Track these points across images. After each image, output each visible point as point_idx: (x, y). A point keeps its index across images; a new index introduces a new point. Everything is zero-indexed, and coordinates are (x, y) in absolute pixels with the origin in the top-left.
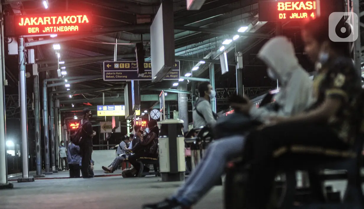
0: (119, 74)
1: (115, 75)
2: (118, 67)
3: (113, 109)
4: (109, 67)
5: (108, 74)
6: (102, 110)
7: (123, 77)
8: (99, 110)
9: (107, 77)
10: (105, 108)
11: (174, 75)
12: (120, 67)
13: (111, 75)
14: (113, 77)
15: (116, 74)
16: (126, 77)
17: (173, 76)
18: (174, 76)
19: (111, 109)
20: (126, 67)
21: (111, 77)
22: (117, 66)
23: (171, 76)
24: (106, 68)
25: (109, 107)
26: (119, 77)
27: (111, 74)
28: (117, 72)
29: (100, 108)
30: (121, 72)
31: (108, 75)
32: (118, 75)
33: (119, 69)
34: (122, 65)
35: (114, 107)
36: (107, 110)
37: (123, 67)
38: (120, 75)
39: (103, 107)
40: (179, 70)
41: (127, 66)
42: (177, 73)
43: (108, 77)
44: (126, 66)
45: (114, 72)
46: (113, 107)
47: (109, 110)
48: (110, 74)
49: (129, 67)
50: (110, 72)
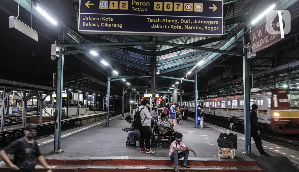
0: (107, 19)
1: (99, 23)
2: (107, 8)
4: (89, 7)
5: (87, 19)
7: (115, 26)
9: (84, 24)
11: (212, 25)
12: (110, 8)
13: (92, 22)
14: (95, 25)
15: (101, 19)
16: (121, 26)
17: (209, 28)
18: (212, 29)
20: (121, 8)
21: (93, 25)
22: (104, 5)
23: (206, 28)
24: (84, 9)
26: (107, 25)
27: (93, 19)
28: (104, 16)
29: (145, 94)
30: (111, 17)
31: (87, 22)
32: (105, 22)
33: (108, 11)
34: (113, 3)
37: (116, 8)
38: (109, 22)
40: (222, 18)
41: (123, 7)
42: (217, 23)
43: (87, 25)
44: (121, 5)
45: (99, 16)
48: (90, 19)
49: (127, 8)
50: (92, 16)
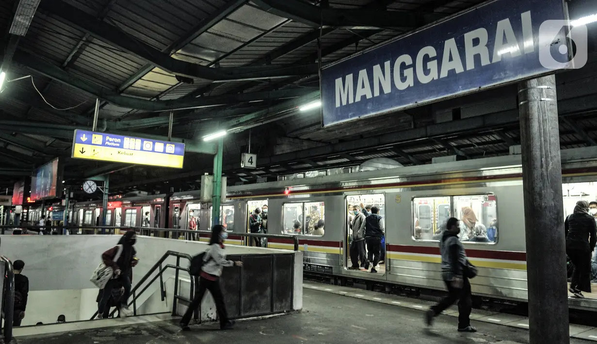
3: (118, 145)
6: (89, 142)
8: (82, 142)
10: (98, 138)
19: (115, 145)
25: (108, 138)
29: (84, 138)
35: (122, 140)
36: (103, 144)
39: (94, 136)
46: (119, 140)
47: (107, 146)
